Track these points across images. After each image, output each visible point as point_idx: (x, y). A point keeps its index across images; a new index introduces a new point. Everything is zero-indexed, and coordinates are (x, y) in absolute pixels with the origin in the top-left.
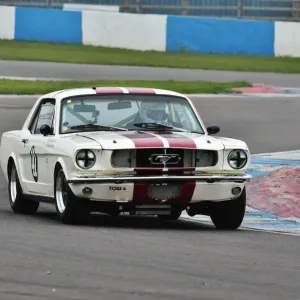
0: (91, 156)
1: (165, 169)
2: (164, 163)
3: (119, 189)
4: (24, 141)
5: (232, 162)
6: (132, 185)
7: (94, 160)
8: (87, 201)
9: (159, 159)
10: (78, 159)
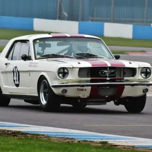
0: (66, 71)
1: (108, 79)
2: (107, 75)
3: (82, 90)
4: (6, 64)
5: (143, 74)
6: (90, 87)
7: (67, 73)
8: (64, 97)
9: (105, 73)
10: (59, 73)
